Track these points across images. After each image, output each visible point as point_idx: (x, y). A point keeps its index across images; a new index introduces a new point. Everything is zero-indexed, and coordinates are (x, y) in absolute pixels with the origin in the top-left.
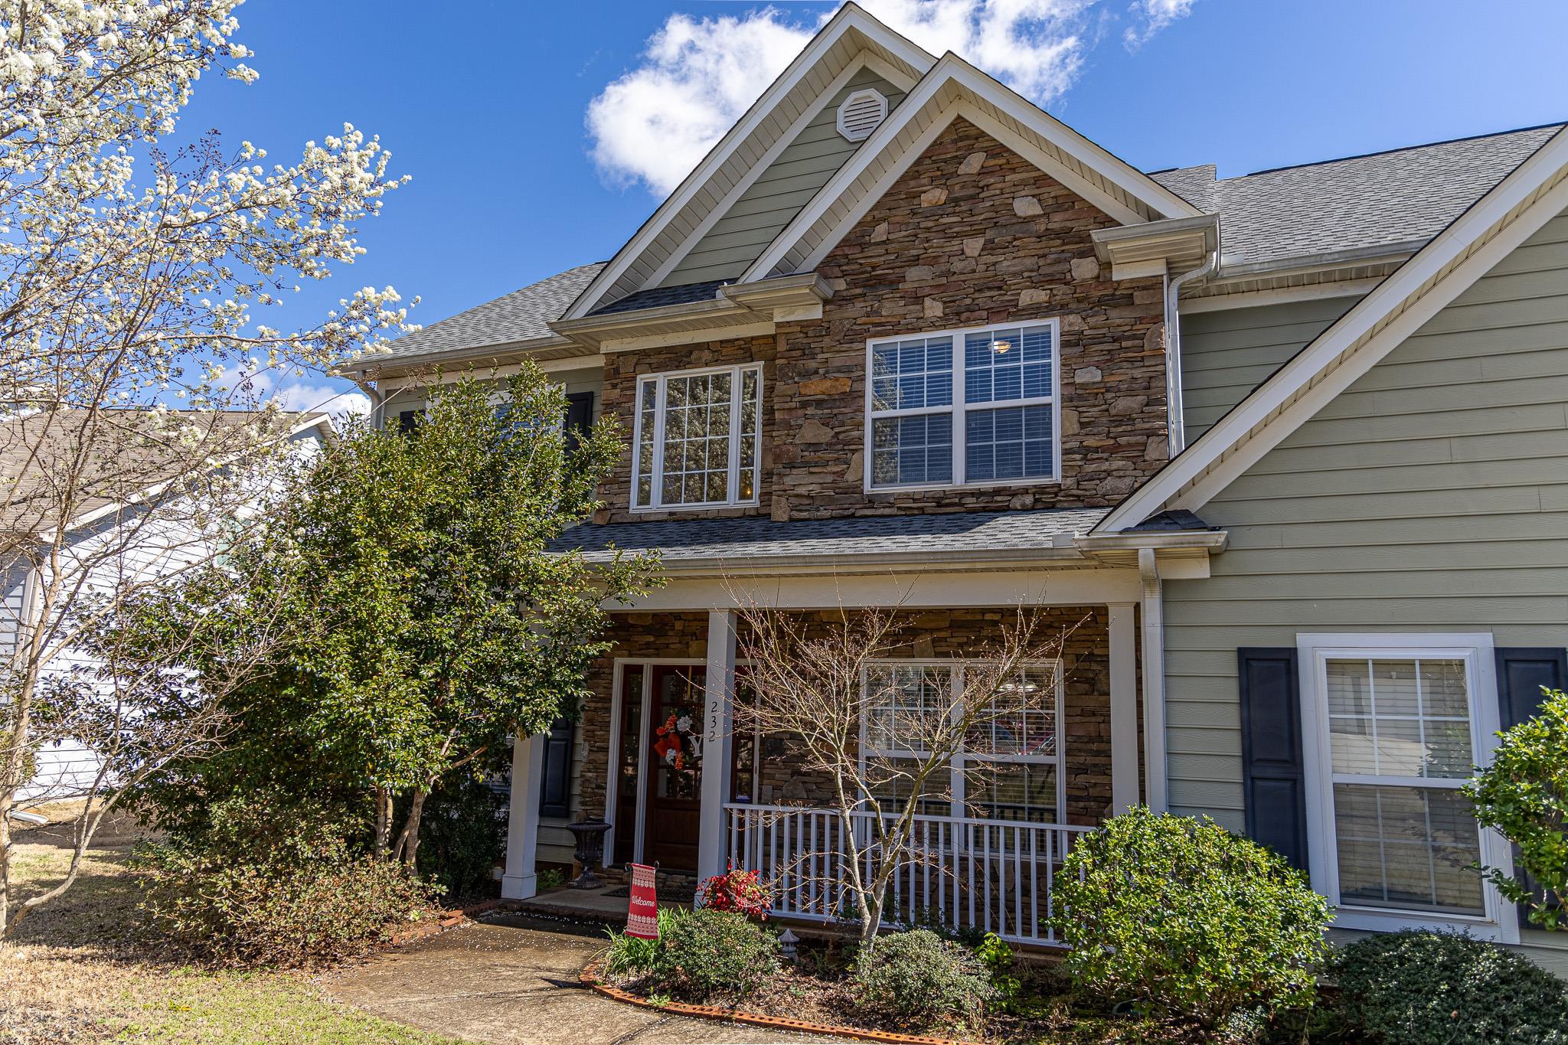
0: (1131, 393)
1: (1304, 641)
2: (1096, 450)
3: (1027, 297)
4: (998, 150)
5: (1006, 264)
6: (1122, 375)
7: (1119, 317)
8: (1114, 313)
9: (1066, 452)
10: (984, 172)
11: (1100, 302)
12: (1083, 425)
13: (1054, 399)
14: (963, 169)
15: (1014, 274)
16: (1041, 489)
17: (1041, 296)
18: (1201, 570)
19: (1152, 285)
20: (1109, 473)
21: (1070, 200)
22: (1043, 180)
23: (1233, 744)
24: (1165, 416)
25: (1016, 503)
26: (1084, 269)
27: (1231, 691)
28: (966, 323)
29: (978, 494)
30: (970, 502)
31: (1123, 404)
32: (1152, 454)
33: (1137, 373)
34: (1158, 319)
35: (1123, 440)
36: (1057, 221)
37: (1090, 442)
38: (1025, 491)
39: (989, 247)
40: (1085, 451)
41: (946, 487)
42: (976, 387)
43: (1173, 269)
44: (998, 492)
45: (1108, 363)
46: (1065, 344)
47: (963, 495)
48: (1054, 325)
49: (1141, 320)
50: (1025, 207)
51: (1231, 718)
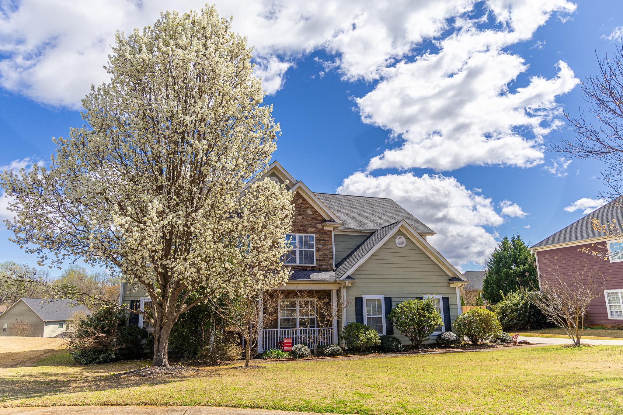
0: (327, 250)
1: (363, 296)
2: (321, 260)
3: (310, 230)
4: (304, 200)
5: (306, 222)
6: (326, 247)
7: (325, 236)
8: (324, 235)
9: (316, 260)
10: (302, 203)
11: (322, 233)
12: (319, 255)
13: (314, 250)
14: (298, 202)
15: (308, 225)
16: (312, 267)
17: (312, 230)
18: (350, 285)
19: (330, 231)
20: (324, 264)
21: (317, 212)
22: (312, 208)
23: (354, 312)
24: (332, 255)
25: (308, 269)
26: (319, 226)
27: (354, 304)
28: (299, 233)
29: (301, 267)
30: (300, 268)
31: (326, 252)
32: (330, 262)
33: (328, 247)
34: (331, 238)
35: (326, 259)
36: (315, 216)
37: (321, 259)
38: (310, 267)
39: (303, 218)
40: (320, 260)
41: (295, 265)
42: (301, 246)
43: (334, 228)
44: (305, 266)
45: (324, 245)
46: (316, 240)
47: (299, 267)
48: (314, 235)
49: (328, 237)
50: (309, 212)
51: (354, 308)
